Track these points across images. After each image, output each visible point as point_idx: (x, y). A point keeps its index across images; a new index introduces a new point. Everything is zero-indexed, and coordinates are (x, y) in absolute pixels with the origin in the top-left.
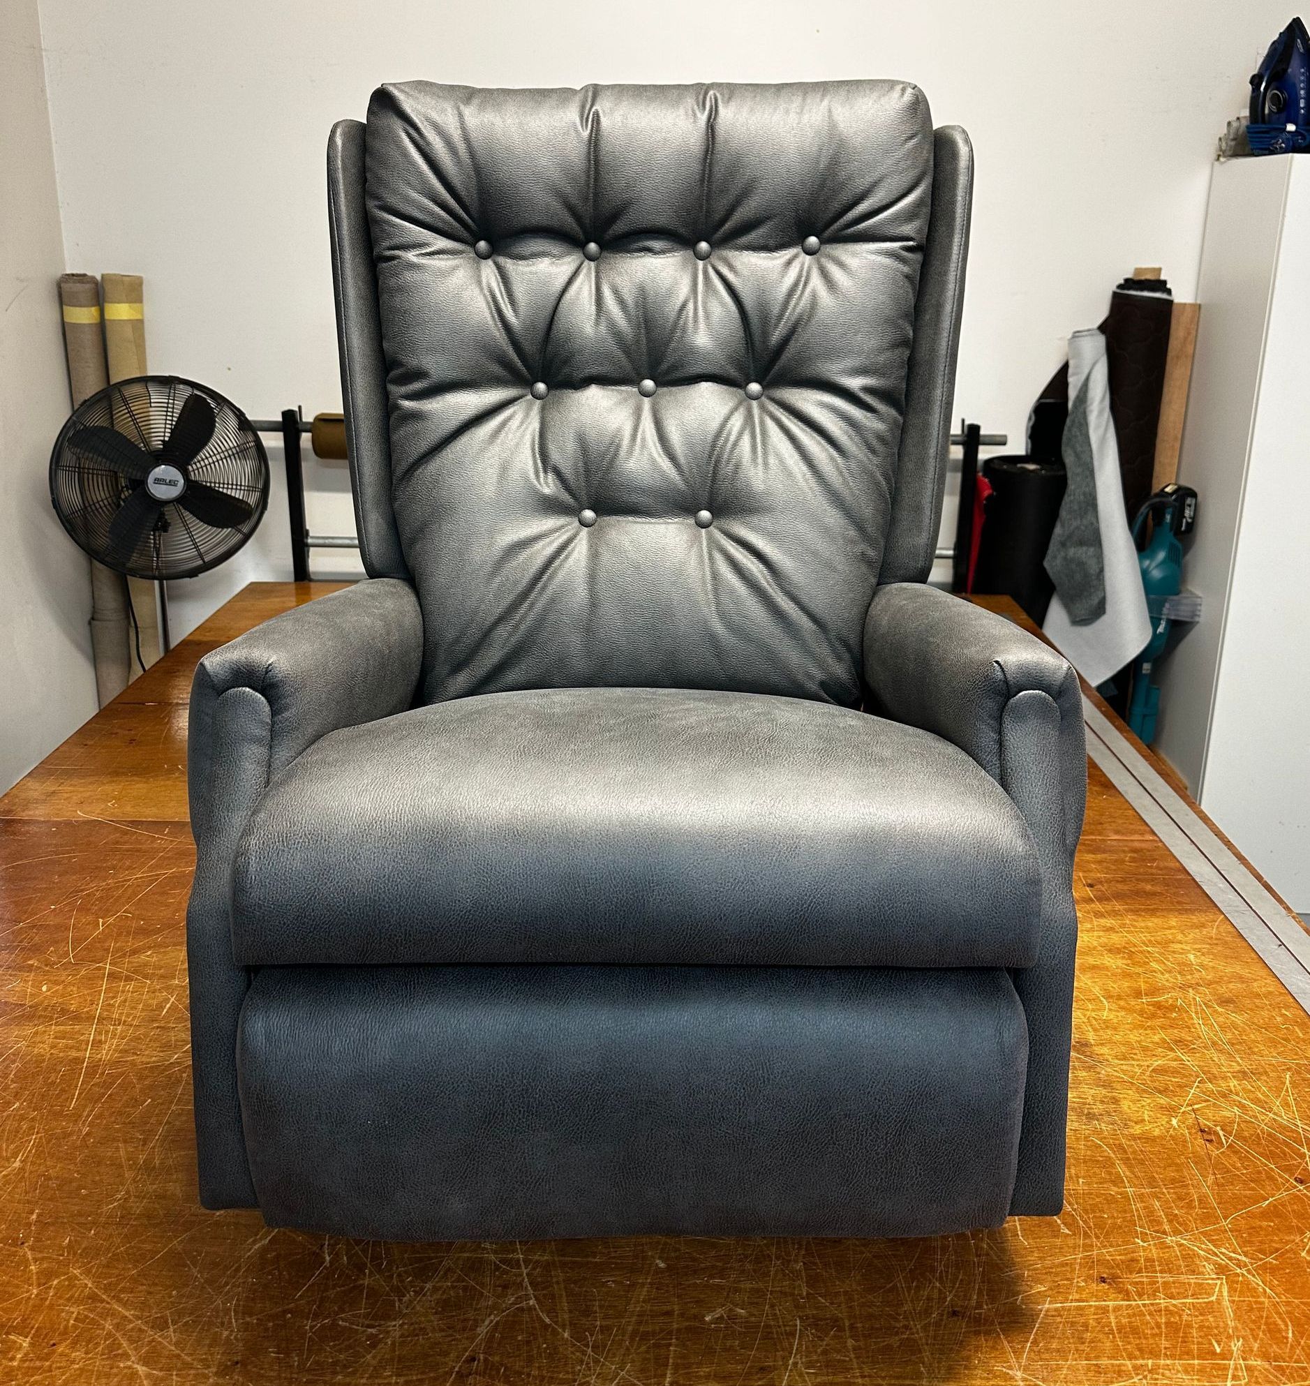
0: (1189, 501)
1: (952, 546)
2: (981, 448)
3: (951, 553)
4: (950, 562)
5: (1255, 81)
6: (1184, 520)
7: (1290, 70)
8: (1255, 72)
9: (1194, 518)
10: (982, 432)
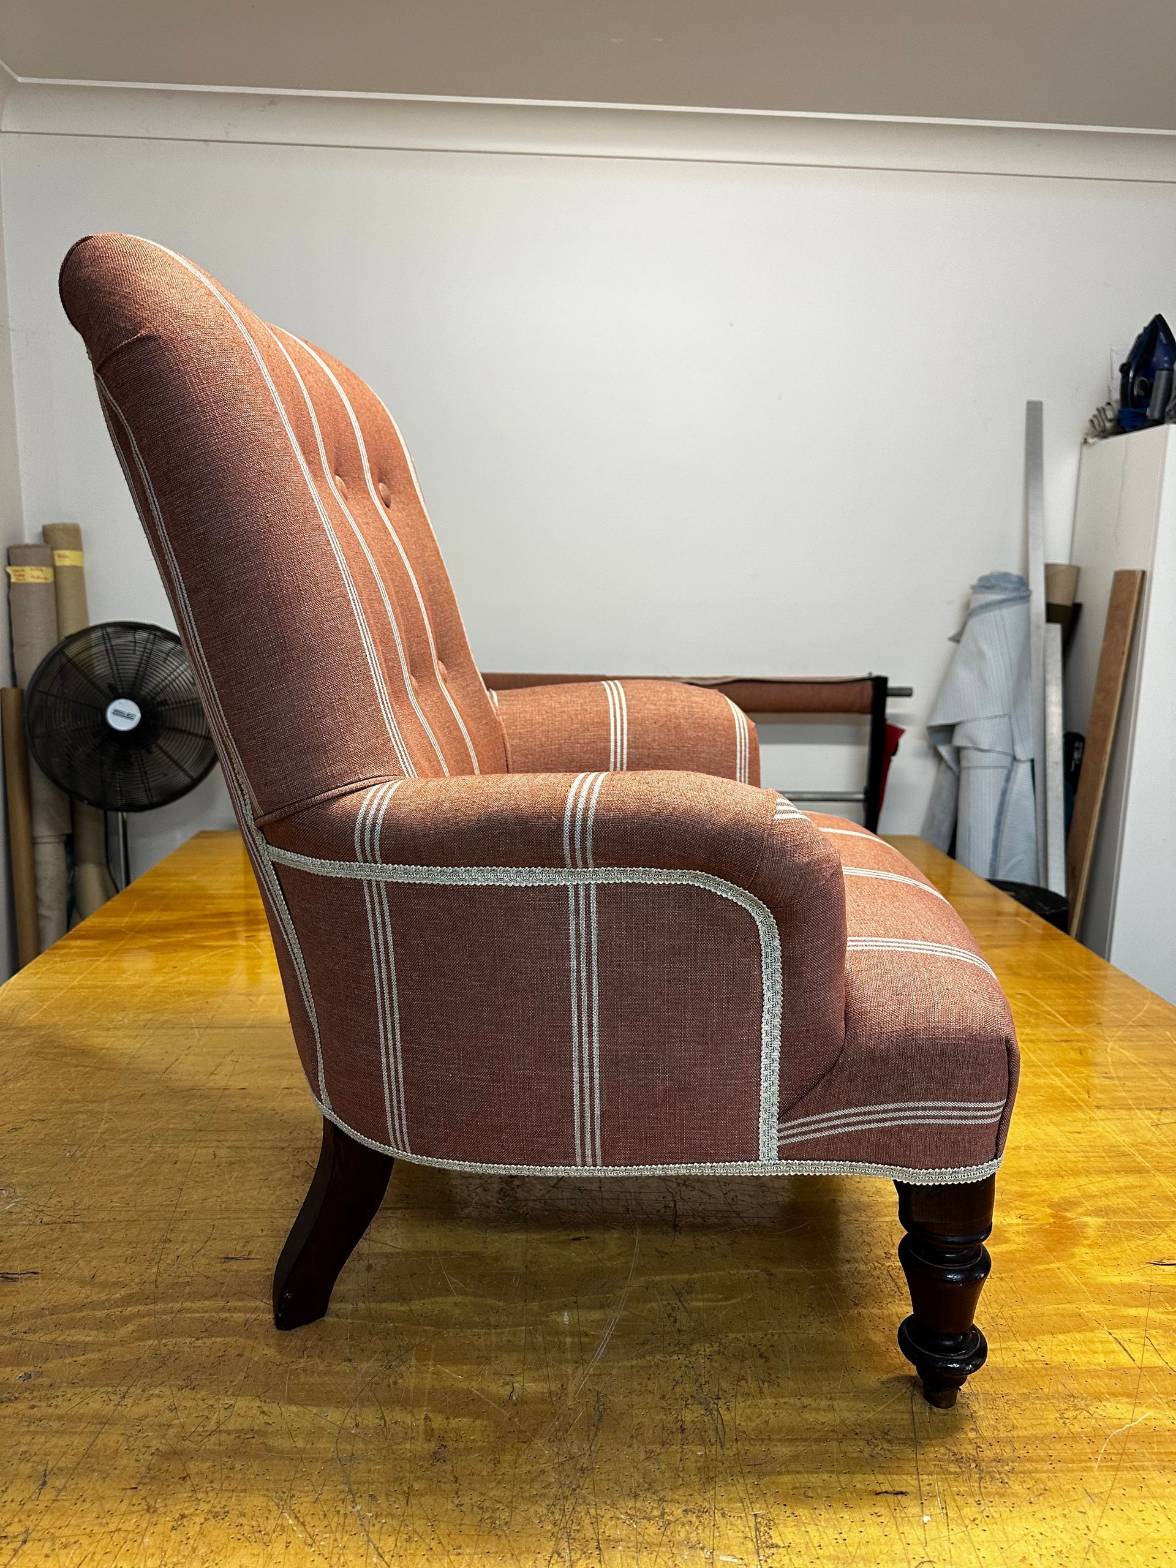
0: (1077, 744)
1: (862, 790)
2: (890, 701)
3: (861, 796)
4: (860, 806)
5: (1124, 369)
6: (1073, 763)
7: (1155, 359)
8: (1124, 360)
9: (1081, 760)
10: (891, 684)
